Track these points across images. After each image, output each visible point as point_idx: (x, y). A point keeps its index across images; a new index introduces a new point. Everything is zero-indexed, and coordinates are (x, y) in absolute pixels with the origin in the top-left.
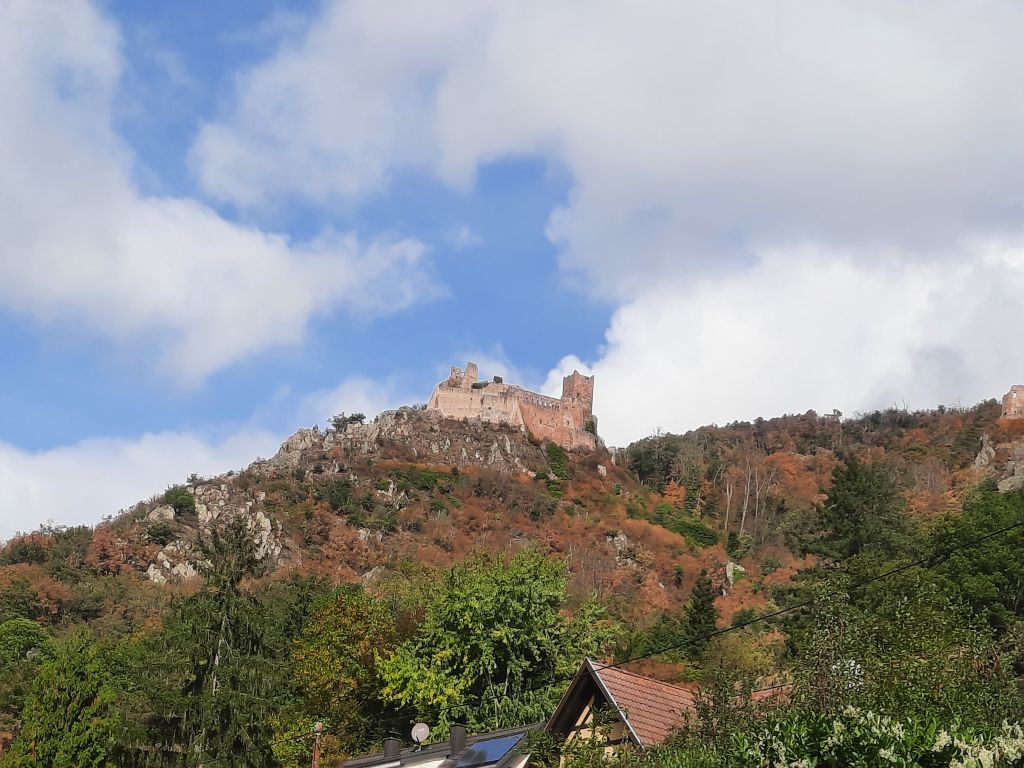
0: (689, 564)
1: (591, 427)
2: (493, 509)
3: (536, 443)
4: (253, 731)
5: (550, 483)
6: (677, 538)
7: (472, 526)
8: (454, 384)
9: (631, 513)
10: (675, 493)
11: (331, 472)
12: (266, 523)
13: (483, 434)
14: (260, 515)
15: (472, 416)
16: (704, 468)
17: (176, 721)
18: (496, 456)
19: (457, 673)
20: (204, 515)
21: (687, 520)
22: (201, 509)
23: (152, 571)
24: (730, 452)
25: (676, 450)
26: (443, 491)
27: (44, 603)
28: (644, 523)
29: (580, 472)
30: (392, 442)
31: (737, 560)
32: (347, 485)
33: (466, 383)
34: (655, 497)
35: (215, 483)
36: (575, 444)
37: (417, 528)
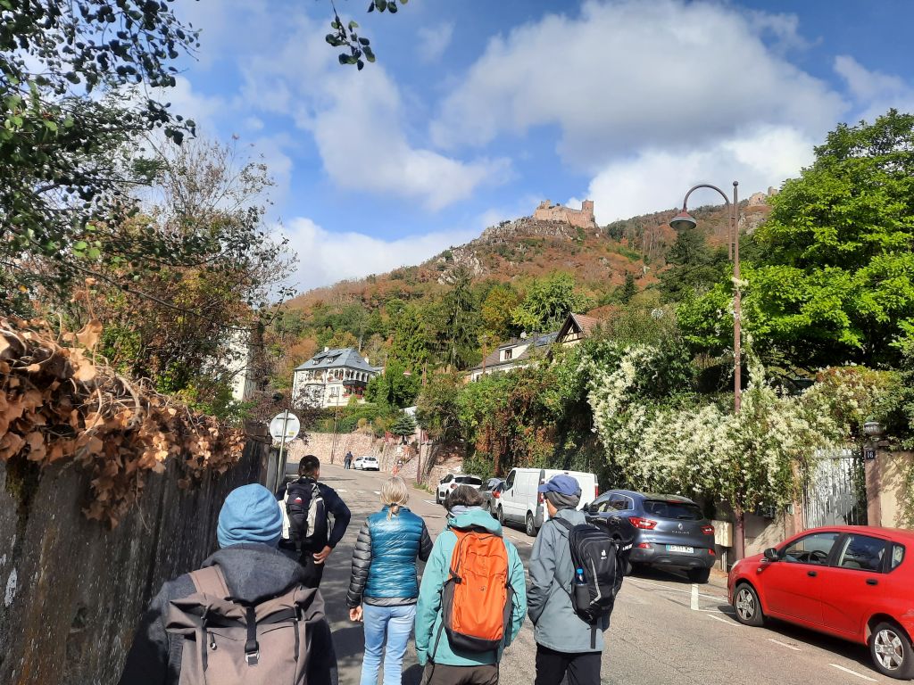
0: (629, 267)
1: (593, 220)
2: (558, 251)
3: (573, 227)
4: (470, 336)
5: (578, 241)
6: (626, 258)
7: (550, 258)
8: (542, 208)
9: (608, 250)
10: (625, 242)
11: (499, 242)
12: (477, 262)
13: (553, 225)
14: (475, 259)
15: (549, 219)
16: (635, 232)
17: (445, 334)
18: (558, 233)
19: (538, 314)
20: (456, 260)
21: (629, 251)
22: (454, 258)
23: (439, 280)
24: (645, 226)
25: (625, 226)
26: (540, 247)
27: (404, 293)
28: (613, 254)
29: (589, 237)
30: (521, 230)
31: (647, 265)
32: (506, 246)
33: (547, 207)
34: (617, 244)
35: (459, 249)
36: (587, 226)
37: (530, 260)
